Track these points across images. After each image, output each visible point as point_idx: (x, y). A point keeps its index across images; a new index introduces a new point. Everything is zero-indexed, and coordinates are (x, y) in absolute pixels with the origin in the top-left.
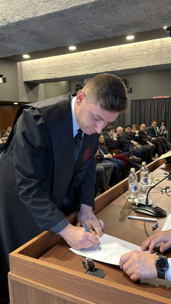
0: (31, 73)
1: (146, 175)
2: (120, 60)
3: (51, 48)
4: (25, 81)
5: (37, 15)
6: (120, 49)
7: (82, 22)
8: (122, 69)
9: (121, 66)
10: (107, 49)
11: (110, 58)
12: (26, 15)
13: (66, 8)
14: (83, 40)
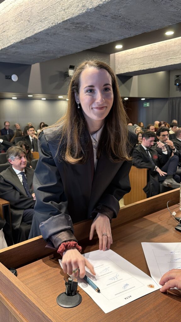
0: (124, 65)
4: (117, 73)
14: (175, 20)
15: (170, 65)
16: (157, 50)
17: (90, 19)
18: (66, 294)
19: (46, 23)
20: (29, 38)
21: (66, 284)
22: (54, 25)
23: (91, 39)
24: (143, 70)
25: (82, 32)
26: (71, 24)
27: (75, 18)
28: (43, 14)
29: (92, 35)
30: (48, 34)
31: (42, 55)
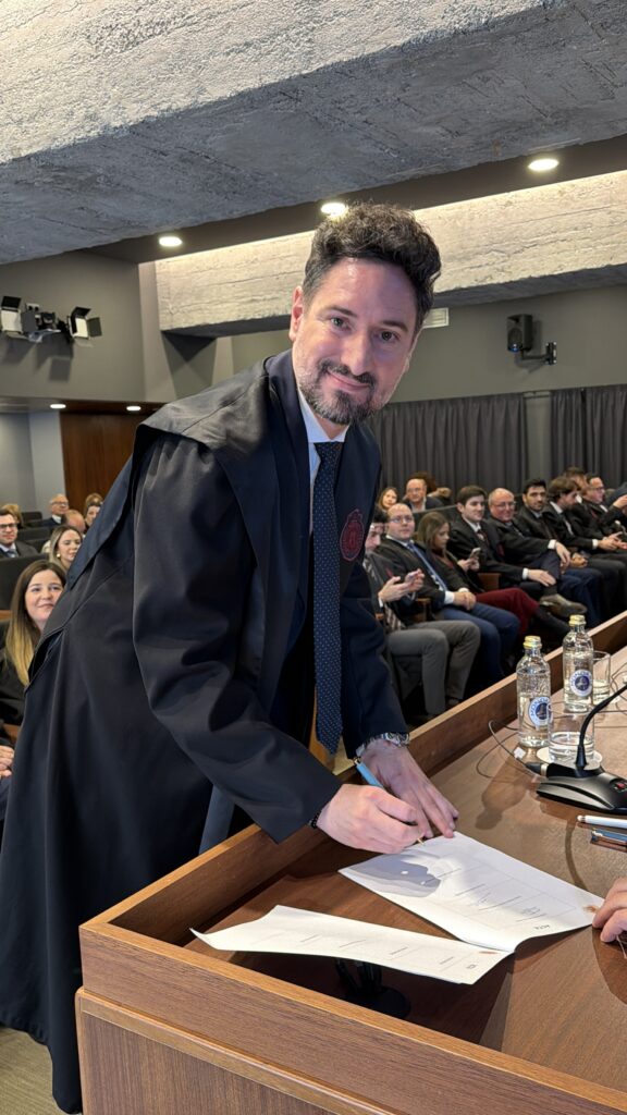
0: (189, 302)
1: (586, 665)
2: (508, 245)
3: (253, 213)
4: (166, 327)
5: (205, 99)
6: (506, 206)
7: (364, 118)
8: (516, 277)
9: (509, 267)
10: (460, 208)
11: (472, 239)
12: (164, 99)
13: (305, 72)
14: (370, 178)
17: (108, 157)
23: (98, 216)
24: (253, 321)
25: (73, 196)
26: (40, 170)
27: (58, 151)
29: (105, 205)
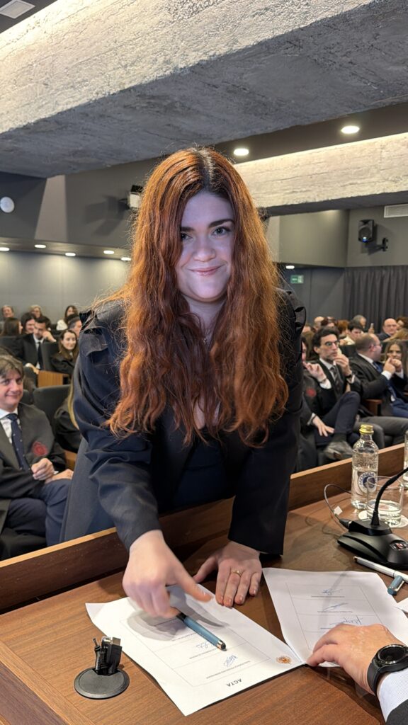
5: (237, 47)
7: (349, 60)
12: (212, 48)
13: (302, 26)
14: (360, 104)
15: (350, 196)
16: (324, 164)
17: (180, 89)
18: (95, 671)
19: (83, 91)
20: (45, 120)
21: (97, 650)
22: (100, 96)
23: (180, 131)
24: (292, 206)
25: (162, 116)
26: (138, 98)
27: (147, 85)
28: (77, 72)
29: (184, 123)
30: (87, 115)
31: (72, 159)
